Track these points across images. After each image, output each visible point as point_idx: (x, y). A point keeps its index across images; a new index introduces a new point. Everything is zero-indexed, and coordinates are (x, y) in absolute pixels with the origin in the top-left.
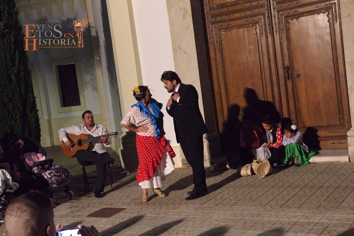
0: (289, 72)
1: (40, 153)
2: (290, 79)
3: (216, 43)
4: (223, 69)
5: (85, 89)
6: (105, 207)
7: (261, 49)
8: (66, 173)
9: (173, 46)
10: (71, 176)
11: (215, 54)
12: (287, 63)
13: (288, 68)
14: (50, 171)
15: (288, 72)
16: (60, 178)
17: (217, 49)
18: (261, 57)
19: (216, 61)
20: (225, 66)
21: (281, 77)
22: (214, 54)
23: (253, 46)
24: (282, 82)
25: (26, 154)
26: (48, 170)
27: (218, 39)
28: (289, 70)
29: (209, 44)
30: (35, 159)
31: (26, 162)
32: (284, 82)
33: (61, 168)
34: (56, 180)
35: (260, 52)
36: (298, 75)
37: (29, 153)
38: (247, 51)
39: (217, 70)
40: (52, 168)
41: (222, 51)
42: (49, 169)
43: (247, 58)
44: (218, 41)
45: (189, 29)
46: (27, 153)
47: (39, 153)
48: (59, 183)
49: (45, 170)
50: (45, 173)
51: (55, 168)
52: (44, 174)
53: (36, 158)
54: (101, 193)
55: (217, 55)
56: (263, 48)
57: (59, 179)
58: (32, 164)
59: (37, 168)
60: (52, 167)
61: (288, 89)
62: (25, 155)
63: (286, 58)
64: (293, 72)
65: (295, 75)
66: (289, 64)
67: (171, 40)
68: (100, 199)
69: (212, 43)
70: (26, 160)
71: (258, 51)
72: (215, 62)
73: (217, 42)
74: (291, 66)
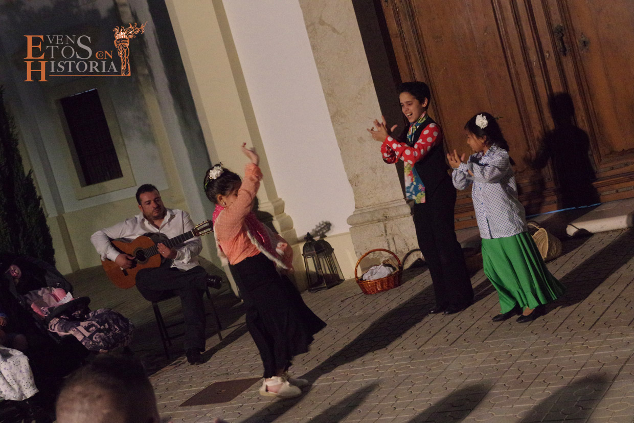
0: (564, 38)
1: (58, 287)
2: (568, 54)
4: (419, 54)
5: (126, 141)
6: (215, 381)
8: (120, 321)
9: (305, 19)
10: (133, 326)
12: (557, 19)
13: (560, 30)
14: (87, 322)
15: (561, 39)
16: (111, 334)
17: (401, 14)
18: (499, 16)
20: (423, 46)
21: (548, 52)
22: (397, 24)
24: (551, 62)
28: (563, 35)
29: (383, 4)
30: (50, 302)
31: (31, 310)
32: (557, 61)
33: (109, 312)
34: (103, 339)
36: (584, 42)
38: (468, 7)
39: (407, 56)
40: (89, 317)
41: (413, 15)
42: (83, 320)
43: (469, 23)
48: (110, 346)
49: (76, 321)
50: (78, 328)
51: (96, 314)
52: (76, 330)
53: (52, 298)
54: (201, 353)
57: (109, 337)
58: (47, 313)
59: (58, 320)
60: (90, 314)
62: (28, 295)
63: (554, 9)
64: (573, 37)
65: (578, 43)
66: (562, 21)
67: (301, 7)
68: (200, 366)
69: (390, 1)
70: (32, 306)
72: (402, 41)
74: (567, 24)
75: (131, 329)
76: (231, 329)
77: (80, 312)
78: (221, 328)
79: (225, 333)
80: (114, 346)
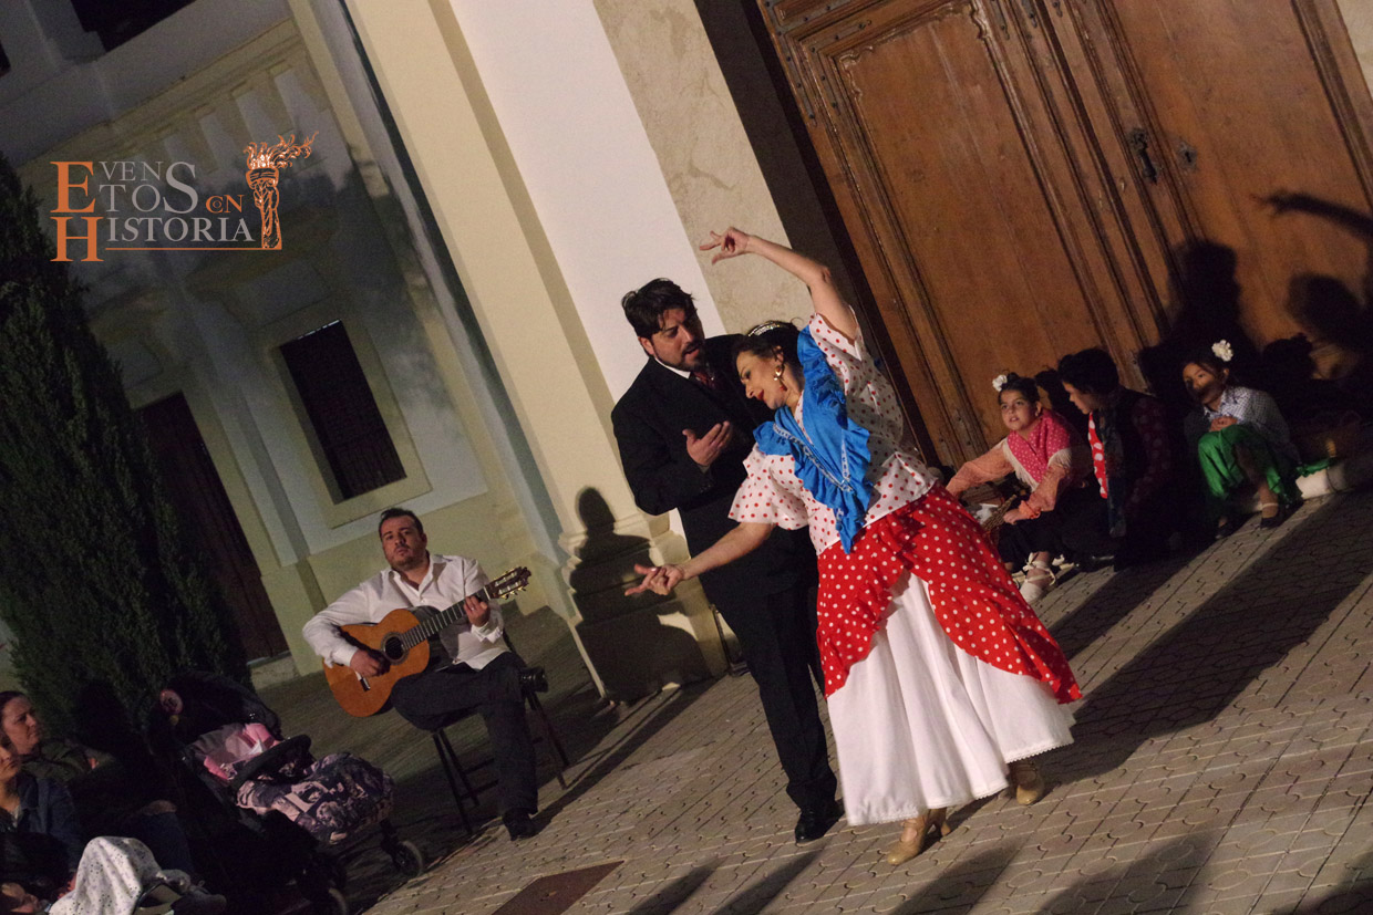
0: (1148, 150)
1: (254, 721)
2: (1159, 179)
3: (831, 114)
4: (885, 207)
5: (405, 412)
7: (1013, 91)
8: (366, 776)
9: (664, 169)
10: (391, 782)
11: (841, 156)
12: (1130, 115)
13: (1140, 138)
14: (304, 784)
15: (1143, 154)
16: (349, 802)
17: (842, 136)
18: (1023, 122)
19: (852, 184)
20: (890, 193)
21: (1122, 179)
22: (838, 156)
23: (979, 87)
24: (1131, 200)
25: (204, 741)
26: (296, 783)
27: (836, 93)
28: (1145, 145)
29: (809, 123)
30: (239, 751)
31: (206, 770)
32: (1140, 195)
33: (346, 760)
34: (335, 814)
35: (1016, 101)
36: (1187, 154)
37: (211, 733)
38: (963, 112)
39: (864, 215)
40: (310, 772)
41: (864, 135)
42: (298, 779)
43: (970, 140)
44: (839, 100)
45: (709, 88)
46: (204, 736)
47: (249, 721)
48: (349, 824)
49: (282, 784)
50: (287, 796)
51: (323, 766)
52: (284, 801)
53: (244, 744)
54: (531, 816)
55: (849, 158)
56: (1022, 85)
57: (346, 807)
58: (232, 774)
59: (252, 784)
60: (313, 767)
61: (1164, 220)
62: (198, 744)
63: (1123, 99)
64: (1165, 147)
65: (1175, 157)
66: (1142, 121)
67: (653, 146)
69: (818, 115)
70: (206, 763)
71: (1003, 99)
72: (850, 186)
73: (835, 105)
74: (1151, 125)
75: (388, 789)
76: (583, 764)
77: (292, 765)
78: (567, 765)
79: (570, 775)
80: (356, 823)
